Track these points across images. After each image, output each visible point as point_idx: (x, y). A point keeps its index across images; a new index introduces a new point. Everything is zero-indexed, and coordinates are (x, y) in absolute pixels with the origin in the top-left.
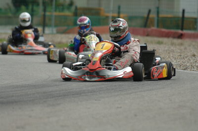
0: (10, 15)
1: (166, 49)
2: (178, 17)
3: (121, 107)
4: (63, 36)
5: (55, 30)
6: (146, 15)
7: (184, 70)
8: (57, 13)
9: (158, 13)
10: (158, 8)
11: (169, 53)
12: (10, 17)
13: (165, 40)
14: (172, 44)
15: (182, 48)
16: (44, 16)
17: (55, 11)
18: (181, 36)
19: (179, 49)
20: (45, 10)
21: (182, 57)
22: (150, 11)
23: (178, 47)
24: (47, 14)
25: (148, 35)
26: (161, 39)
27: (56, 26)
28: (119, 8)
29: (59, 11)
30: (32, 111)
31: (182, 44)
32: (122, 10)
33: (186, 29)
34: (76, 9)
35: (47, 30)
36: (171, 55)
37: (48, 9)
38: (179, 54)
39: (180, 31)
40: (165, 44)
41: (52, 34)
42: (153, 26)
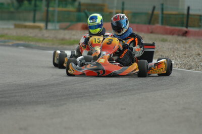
0: (12, 9)
1: (170, 47)
2: (183, 15)
3: (125, 109)
4: (66, 32)
5: (58, 26)
6: (150, 12)
7: (189, 69)
8: (60, 9)
9: (162, 10)
10: (162, 5)
11: (173, 52)
12: (12, 12)
13: (170, 37)
14: (177, 42)
15: (187, 46)
16: (47, 11)
17: (59, 6)
18: (185, 34)
19: (183, 47)
20: (48, 6)
21: (187, 56)
22: (154, 8)
23: (182, 45)
24: (51, 9)
25: (152, 32)
26: (165, 37)
27: (59, 21)
28: (123, 4)
29: (63, 7)
30: (35, 111)
31: (186, 42)
32: (125, 6)
33: (191, 27)
34: (80, 4)
35: (50, 26)
36: (176, 54)
37: (52, 4)
38: (184, 53)
39: (184, 29)
40: (170, 42)
41: (55, 29)
42: (158, 23)
